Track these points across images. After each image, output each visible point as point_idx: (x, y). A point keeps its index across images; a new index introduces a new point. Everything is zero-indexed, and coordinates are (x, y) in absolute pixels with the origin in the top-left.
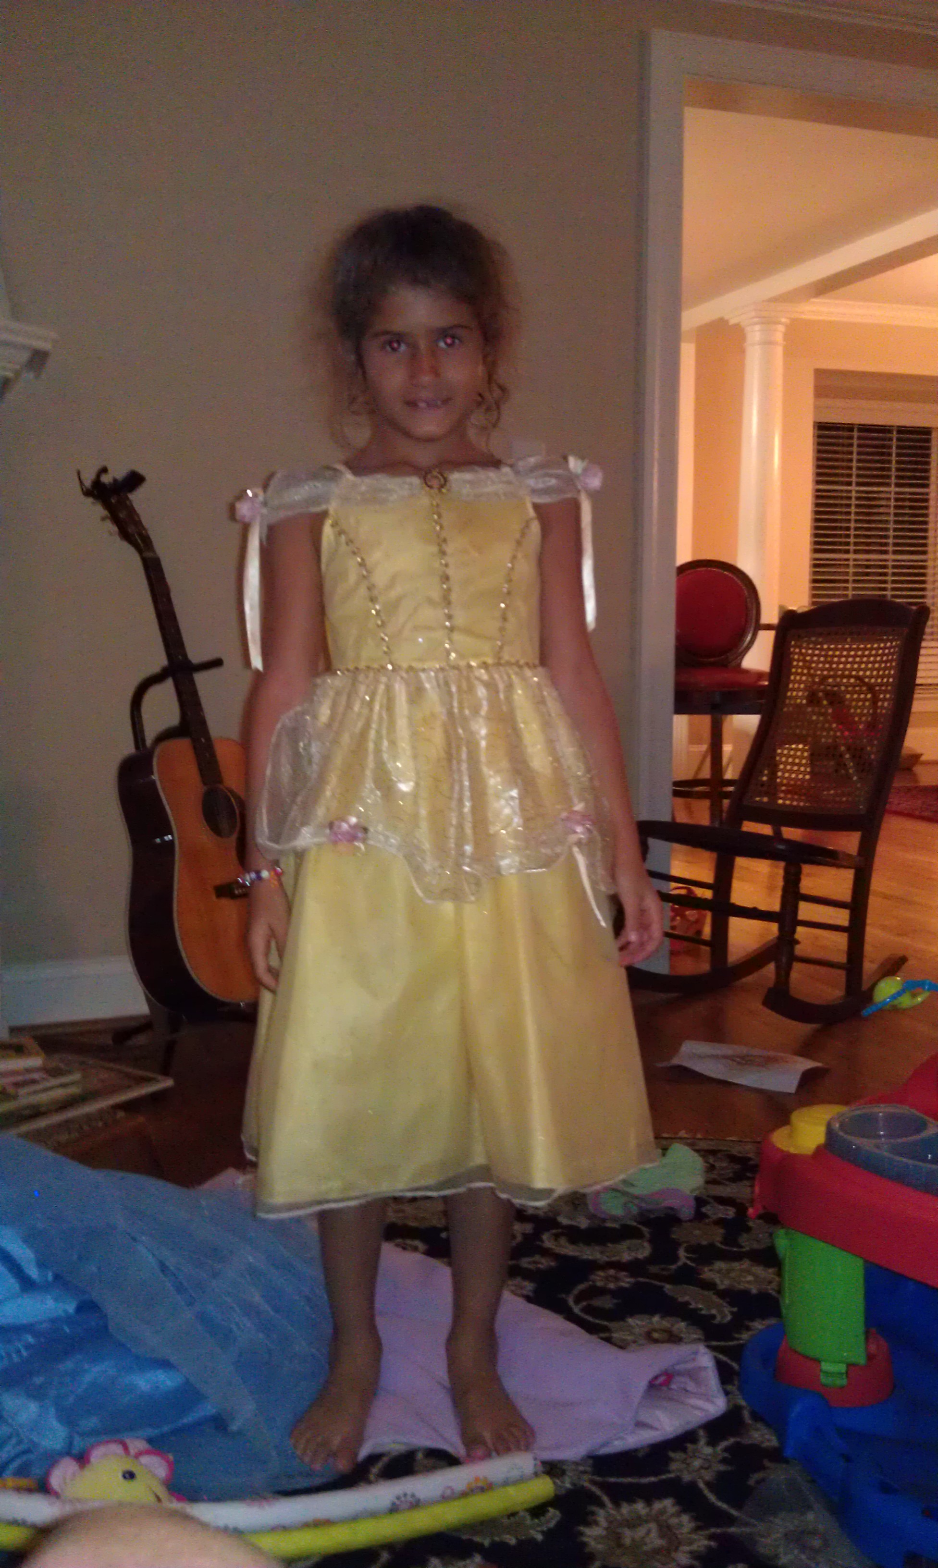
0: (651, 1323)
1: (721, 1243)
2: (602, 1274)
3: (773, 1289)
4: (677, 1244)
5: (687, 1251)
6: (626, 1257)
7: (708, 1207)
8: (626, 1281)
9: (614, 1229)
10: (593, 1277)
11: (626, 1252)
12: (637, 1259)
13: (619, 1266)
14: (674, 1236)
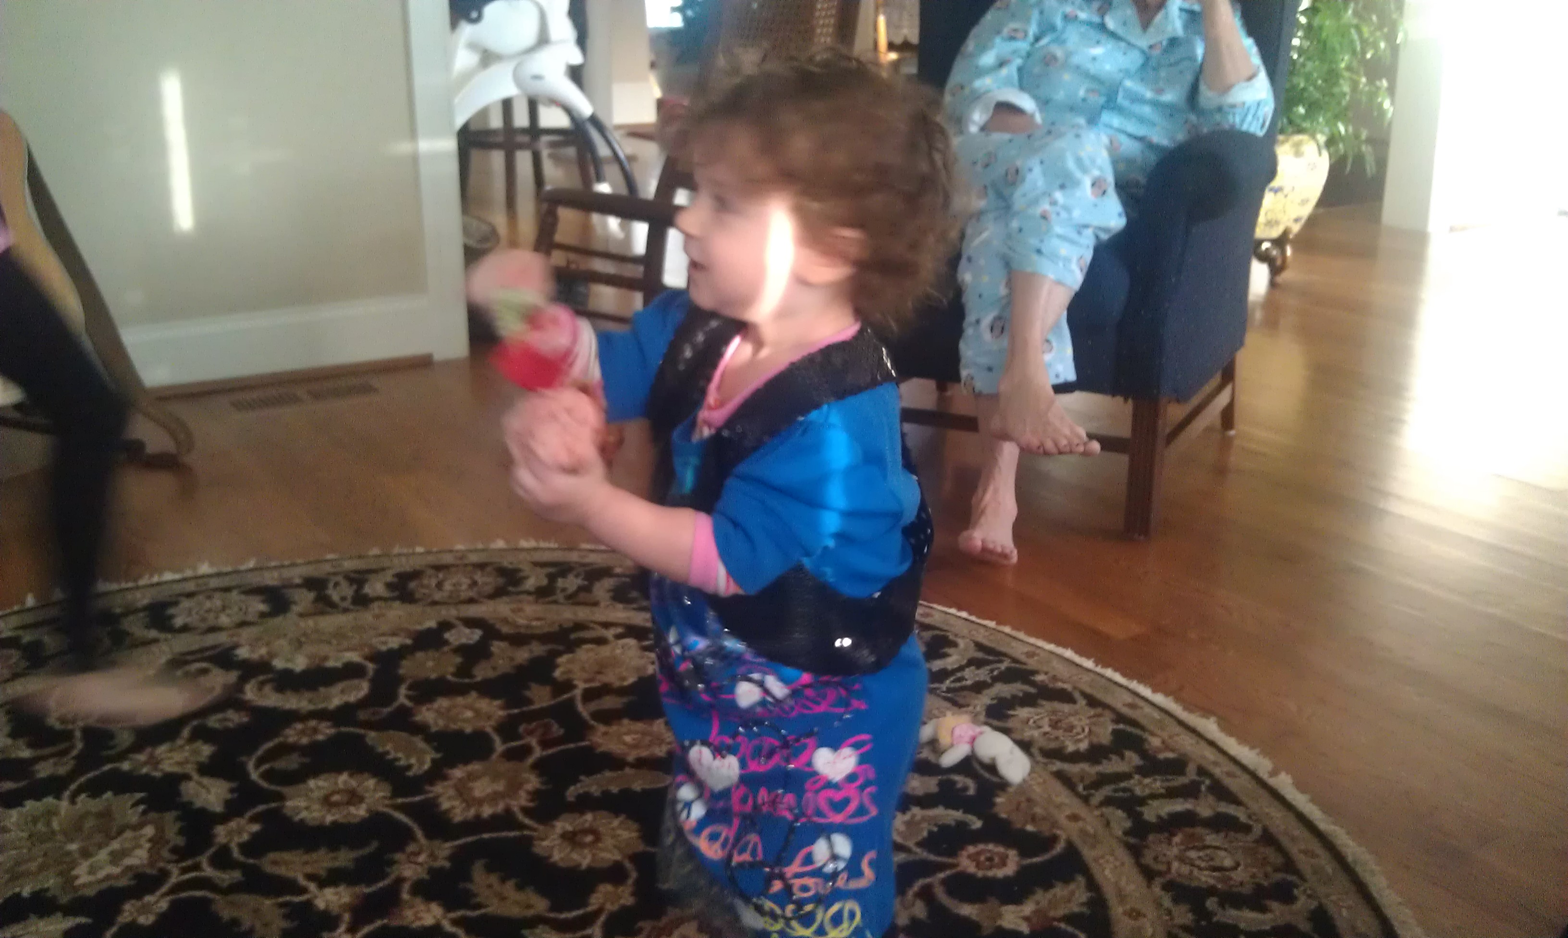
0: (336, 784)
1: (453, 675)
2: (299, 726)
3: (490, 726)
4: (400, 680)
5: (410, 688)
6: (336, 702)
7: (453, 631)
8: (325, 731)
9: (334, 670)
10: (289, 732)
11: (335, 698)
12: (349, 703)
13: (321, 715)
14: (401, 671)
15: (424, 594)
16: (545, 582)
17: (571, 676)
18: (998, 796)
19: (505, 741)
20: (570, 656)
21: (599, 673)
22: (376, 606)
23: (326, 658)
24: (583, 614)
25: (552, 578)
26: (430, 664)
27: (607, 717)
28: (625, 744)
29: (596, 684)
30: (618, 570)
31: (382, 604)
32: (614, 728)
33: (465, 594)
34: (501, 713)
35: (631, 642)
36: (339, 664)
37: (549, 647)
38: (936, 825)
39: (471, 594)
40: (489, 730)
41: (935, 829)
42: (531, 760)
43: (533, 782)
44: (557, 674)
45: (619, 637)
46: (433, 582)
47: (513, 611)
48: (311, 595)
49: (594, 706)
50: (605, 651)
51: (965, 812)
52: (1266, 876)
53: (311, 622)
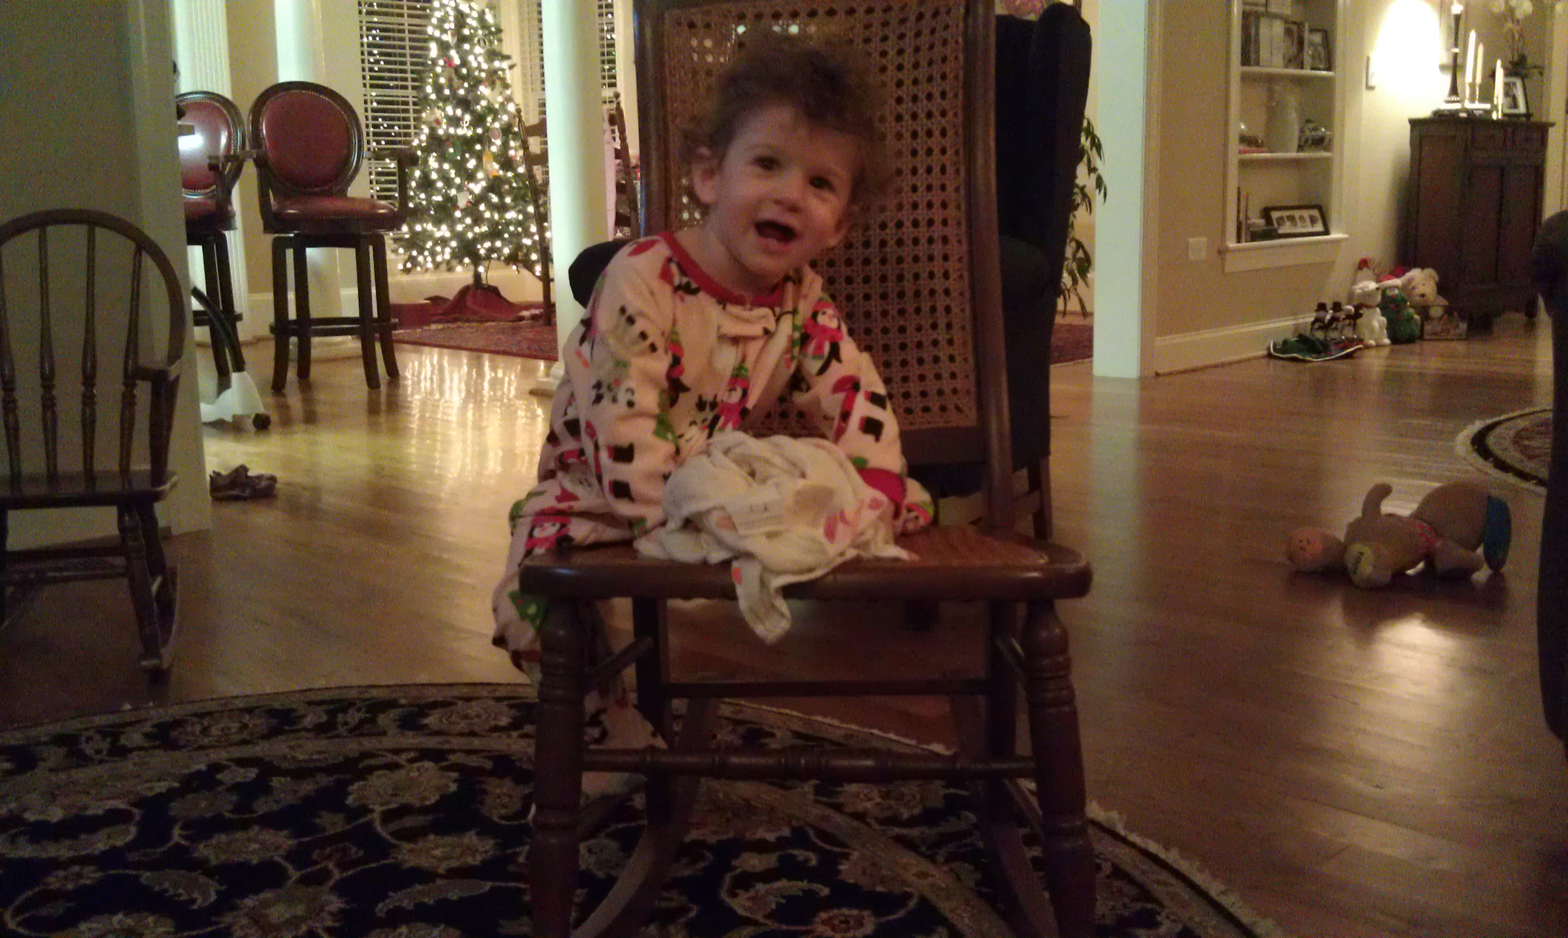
0: (110, 924)
1: (232, 812)
2: (61, 873)
3: (281, 856)
4: (173, 821)
5: (182, 828)
6: (101, 847)
7: (227, 772)
8: (91, 875)
9: (96, 817)
10: (47, 879)
11: (100, 843)
12: (114, 848)
13: (85, 860)
14: (172, 813)
15: (188, 741)
16: (324, 718)
17: (363, 801)
18: (842, 864)
19: (298, 868)
20: (361, 783)
21: (396, 795)
22: (135, 756)
23: (85, 808)
24: (368, 744)
25: (332, 714)
26: (203, 804)
27: (412, 835)
28: (435, 857)
29: (394, 806)
30: (403, 701)
31: (143, 753)
32: (420, 844)
33: (236, 738)
34: (290, 842)
35: (428, 764)
36: (100, 812)
37: (335, 777)
38: (783, 897)
39: (245, 735)
40: (278, 859)
41: (784, 901)
42: (331, 883)
43: (336, 903)
44: (350, 800)
45: (412, 761)
46: (198, 728)
47: (292, 748)
48: (63, 751)
49: (395, 826)
50: (399, 775)
51: (809, 882)
52: (1125, 906)
53: (63, 776)
